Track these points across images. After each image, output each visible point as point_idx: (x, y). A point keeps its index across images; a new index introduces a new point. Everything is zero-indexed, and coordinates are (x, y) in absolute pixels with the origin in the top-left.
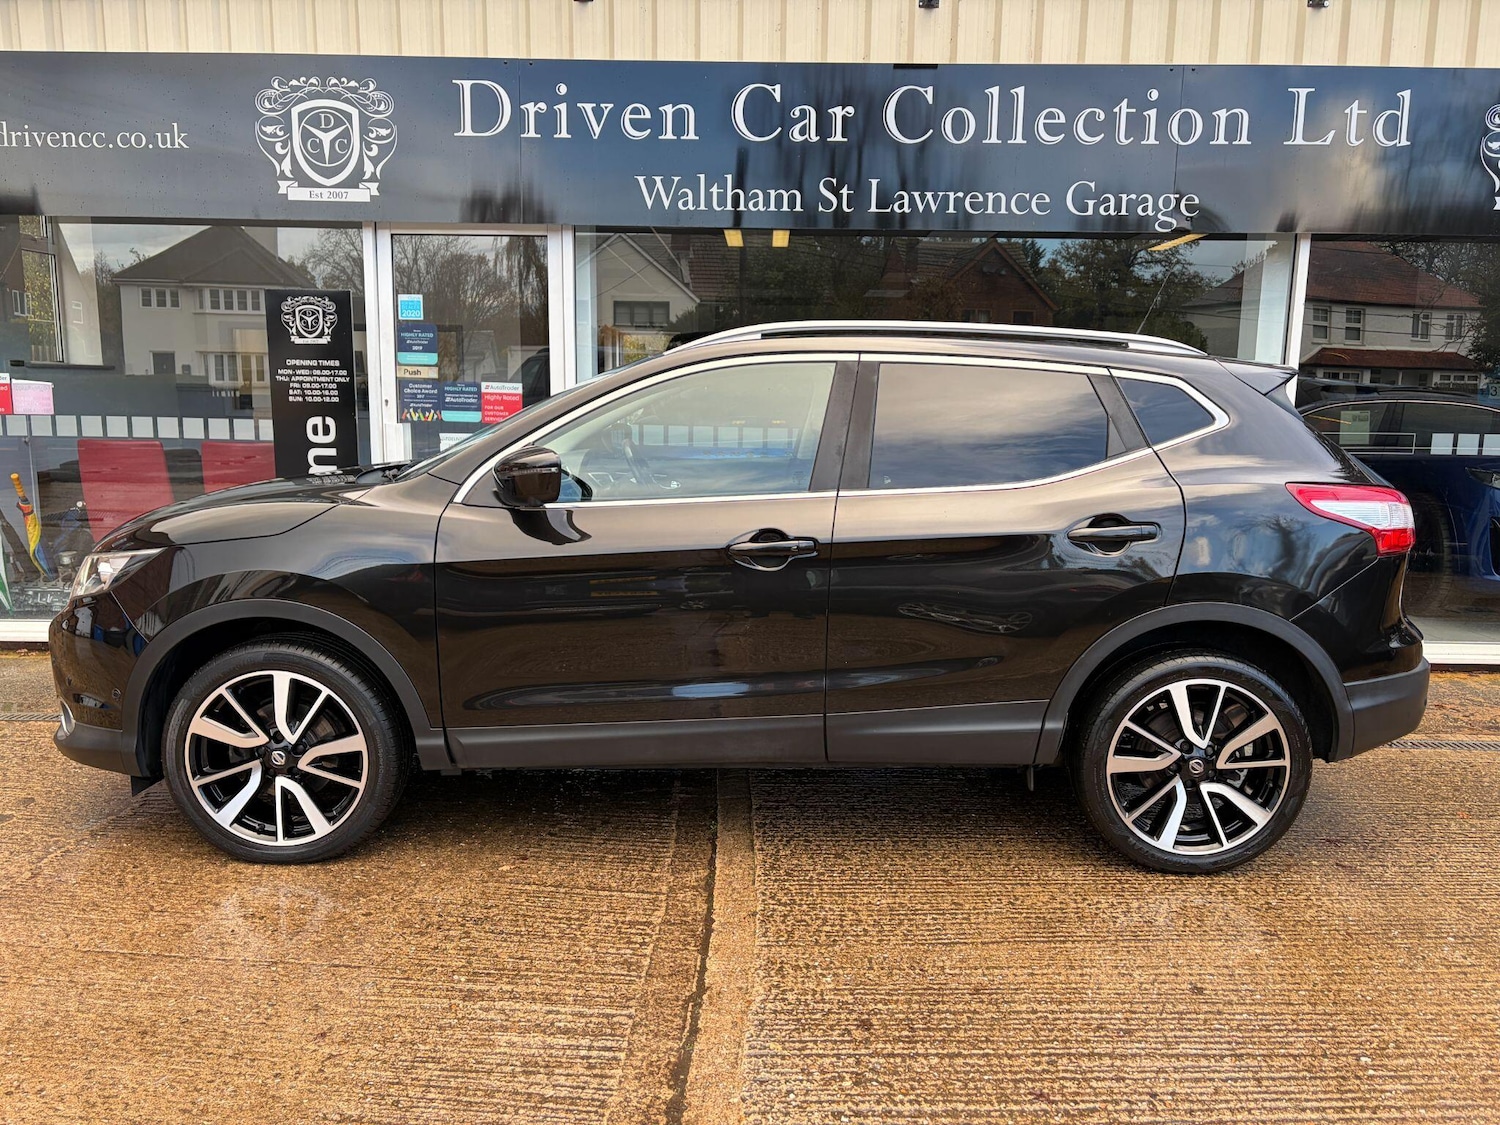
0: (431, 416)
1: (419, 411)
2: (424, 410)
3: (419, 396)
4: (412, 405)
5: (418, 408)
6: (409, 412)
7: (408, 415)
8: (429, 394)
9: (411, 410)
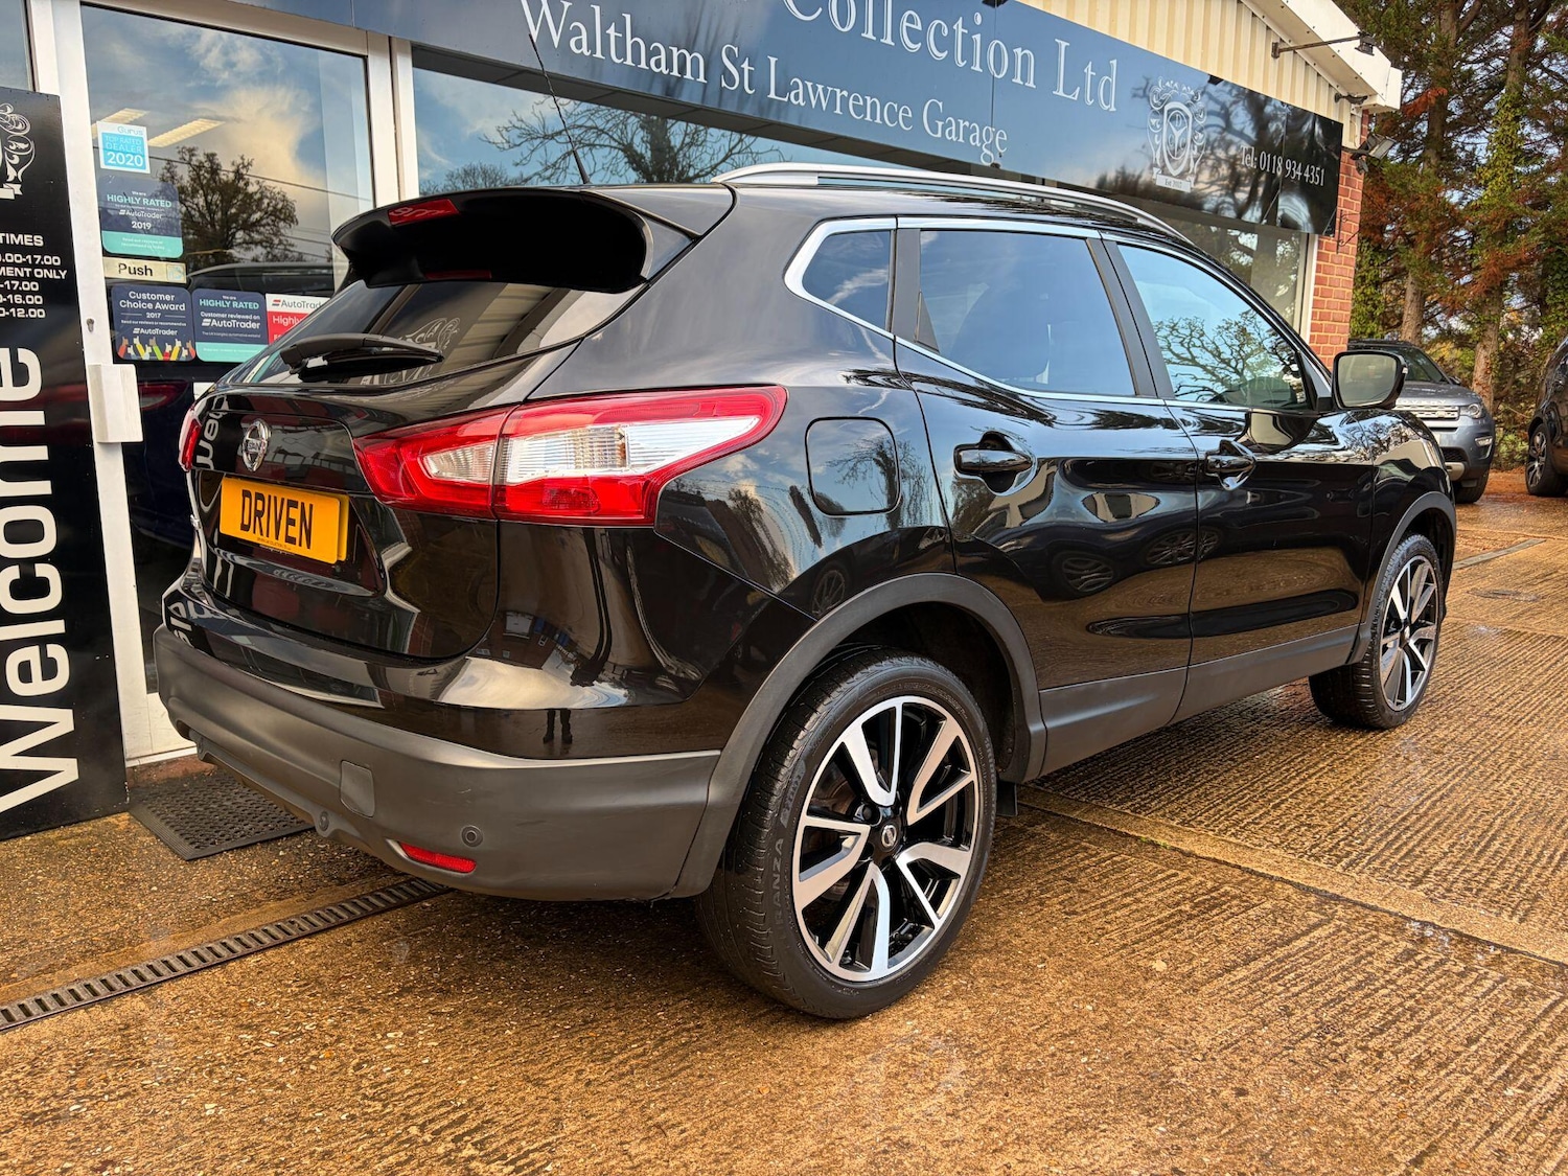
0: (176, 352)
1: (152, 342)
2: (162, 341)
3: (149, 315)
4: (136, 331)
5: (151, 336)
6: (131, 343)
7: (131, 350)
8: (169, 312)
9: (136, 341)
